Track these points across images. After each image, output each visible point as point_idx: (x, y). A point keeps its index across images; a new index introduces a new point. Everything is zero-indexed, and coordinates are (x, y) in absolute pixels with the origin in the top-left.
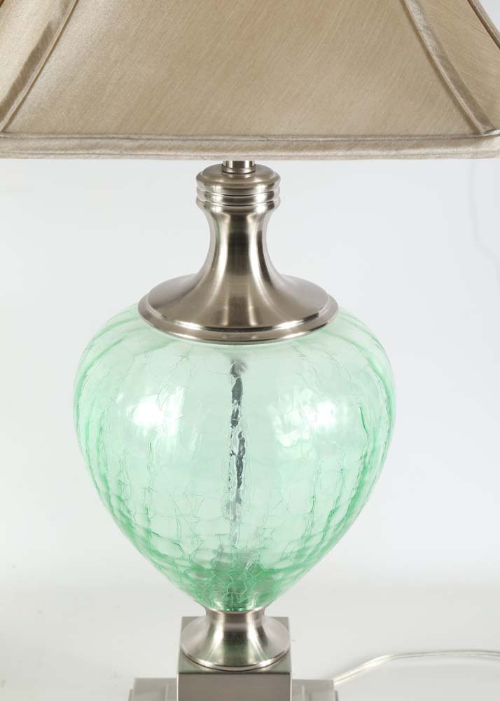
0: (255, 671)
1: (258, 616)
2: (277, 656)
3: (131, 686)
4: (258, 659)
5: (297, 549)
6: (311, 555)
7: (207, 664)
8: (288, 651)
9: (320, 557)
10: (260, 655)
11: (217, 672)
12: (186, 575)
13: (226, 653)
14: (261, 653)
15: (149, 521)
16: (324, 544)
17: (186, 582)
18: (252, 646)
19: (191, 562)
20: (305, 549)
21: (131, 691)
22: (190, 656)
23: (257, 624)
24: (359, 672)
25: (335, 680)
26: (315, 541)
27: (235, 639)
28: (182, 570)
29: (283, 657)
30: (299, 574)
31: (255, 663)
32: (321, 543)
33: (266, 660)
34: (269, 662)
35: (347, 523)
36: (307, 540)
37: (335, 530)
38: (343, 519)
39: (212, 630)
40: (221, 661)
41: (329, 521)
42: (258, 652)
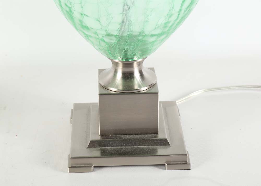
0: (139, 93)
1: (140, 64)
2: (150, 85)
3: (72, 107)
4: (140, 86)
5: (164, 22)
6: (171, 26)
7: (114, 89)
8: (156, 83)
9: (175, 29)
10: (141, 85)
11: (119, 93)
12: (103, 40)
13: (123, 84)
14: (142, 84)
15: (82, 7)
16: (178, 21)
17: (103, 44)
18: (137, 80)
19: (106, 31)
20: (168, 22)
21: (72, 110)
22: (105, 86)
23: (139, 69)
24: (188, 98)
25: (177, 102)
26: (173, 18)
27: (128, 76)
28: (100, 37)
29: (153, 86)
30: (163, 39)
31: (139, 89)
32: (177, 19)
33: (144, 87)
34: (146, 88)
35: (191, 8)
36: (170, 17)
37: (185, 12)
38: (189, 6)
39: (116, 72)
40: (121, 88)
41: (182, 6)
42: (140, 83)
